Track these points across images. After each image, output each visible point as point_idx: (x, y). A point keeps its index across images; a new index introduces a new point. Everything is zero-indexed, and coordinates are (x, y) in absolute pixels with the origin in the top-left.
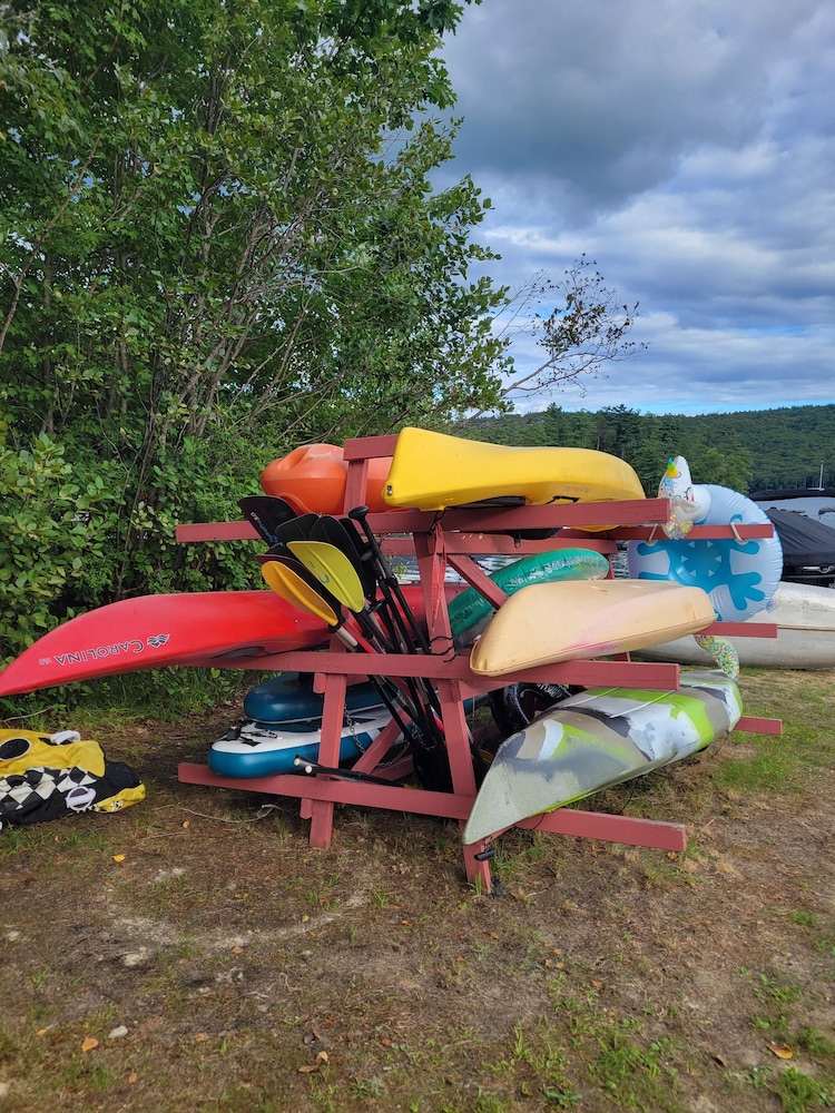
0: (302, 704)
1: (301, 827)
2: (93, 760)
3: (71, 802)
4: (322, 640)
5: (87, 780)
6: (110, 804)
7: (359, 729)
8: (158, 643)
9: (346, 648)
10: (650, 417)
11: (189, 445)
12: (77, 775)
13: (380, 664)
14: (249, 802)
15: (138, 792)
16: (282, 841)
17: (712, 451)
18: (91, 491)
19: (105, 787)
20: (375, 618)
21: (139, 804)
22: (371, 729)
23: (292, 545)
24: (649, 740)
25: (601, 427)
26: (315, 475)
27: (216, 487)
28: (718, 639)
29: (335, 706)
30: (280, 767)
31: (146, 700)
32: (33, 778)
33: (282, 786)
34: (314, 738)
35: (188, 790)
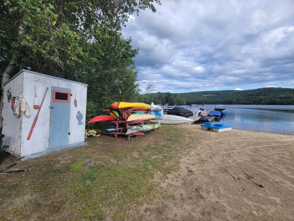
0: (115, 126)
1: (114, 137)
2: (95, 132)
3: (93, 135)
4: (116, 120)
5: (95, 134)
6: (97, 136)
7: (120, 129)
8: (101, 120)
9: (118, 120)
10: (172, 93)
11: (105, 101)
12: (94, 133)
13: (121, 122)
14: (110, 135)
15: (100, 135)
16: (113, 138)
17: (181, 98)
18: (95, 106)
19: (96, 134)
20: (120, 117)
21: (100, 136)
22: (122, 129)
23: (112, 111)
24: (144, 128)
25: (166, 95)
26: (116, 105)
27: (108, 105)
28: (158, 120)
29: (117, 126)
30: (112, 131)
31: (101, 128)
32: (90, 133)
33: (113, 133)
34: (116, 129)
35: (105, 135)
